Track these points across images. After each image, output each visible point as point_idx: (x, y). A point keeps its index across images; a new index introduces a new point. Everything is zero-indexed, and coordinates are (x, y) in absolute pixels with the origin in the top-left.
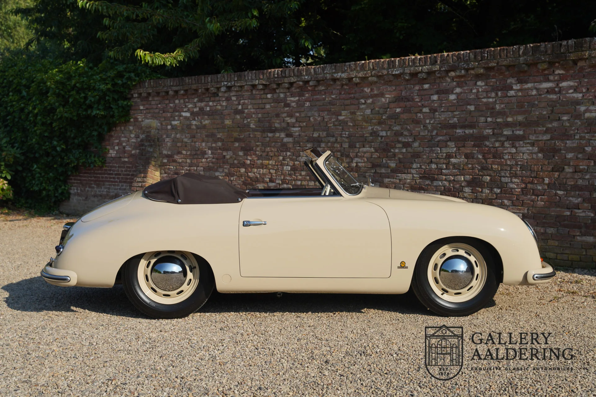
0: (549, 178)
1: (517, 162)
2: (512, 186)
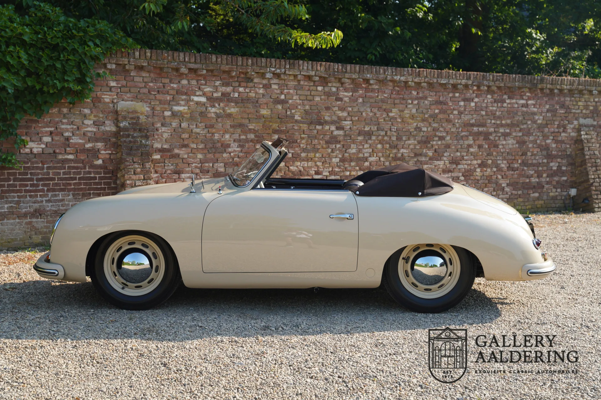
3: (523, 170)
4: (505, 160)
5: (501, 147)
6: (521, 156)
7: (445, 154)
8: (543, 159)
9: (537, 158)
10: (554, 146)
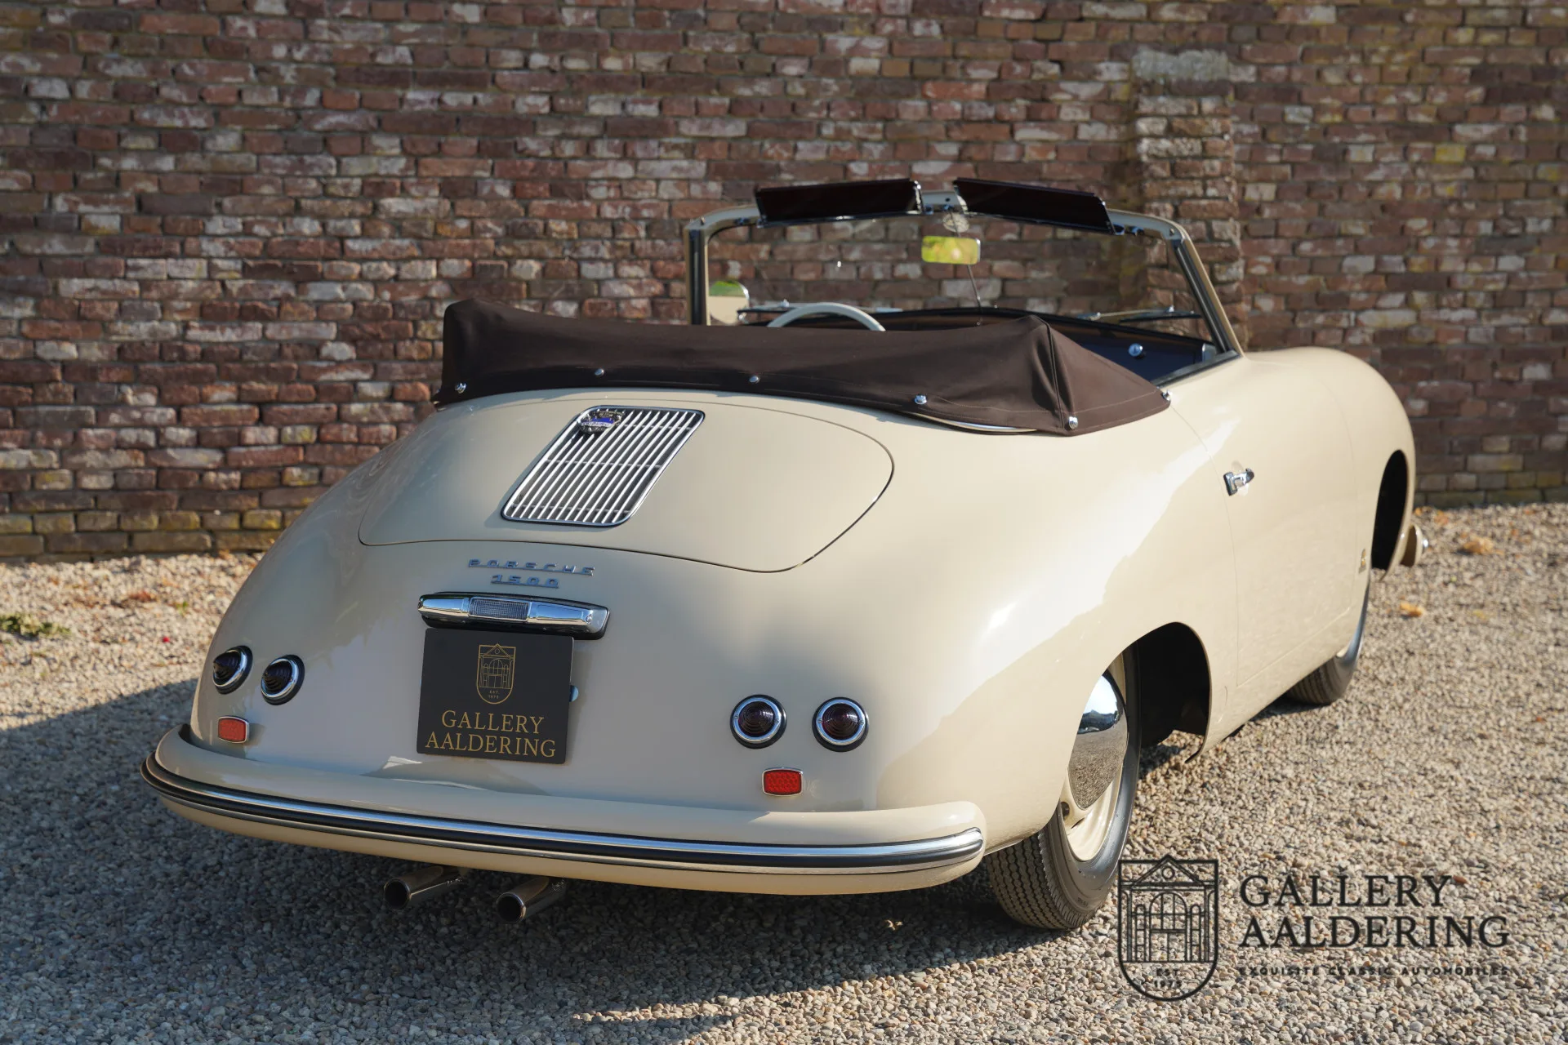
0: (741, 262)
1: (636, 209)
2: (618, 289)
4: (634, 256)
5: (599, 193)
7: (217, 225)
8: (901, 261)
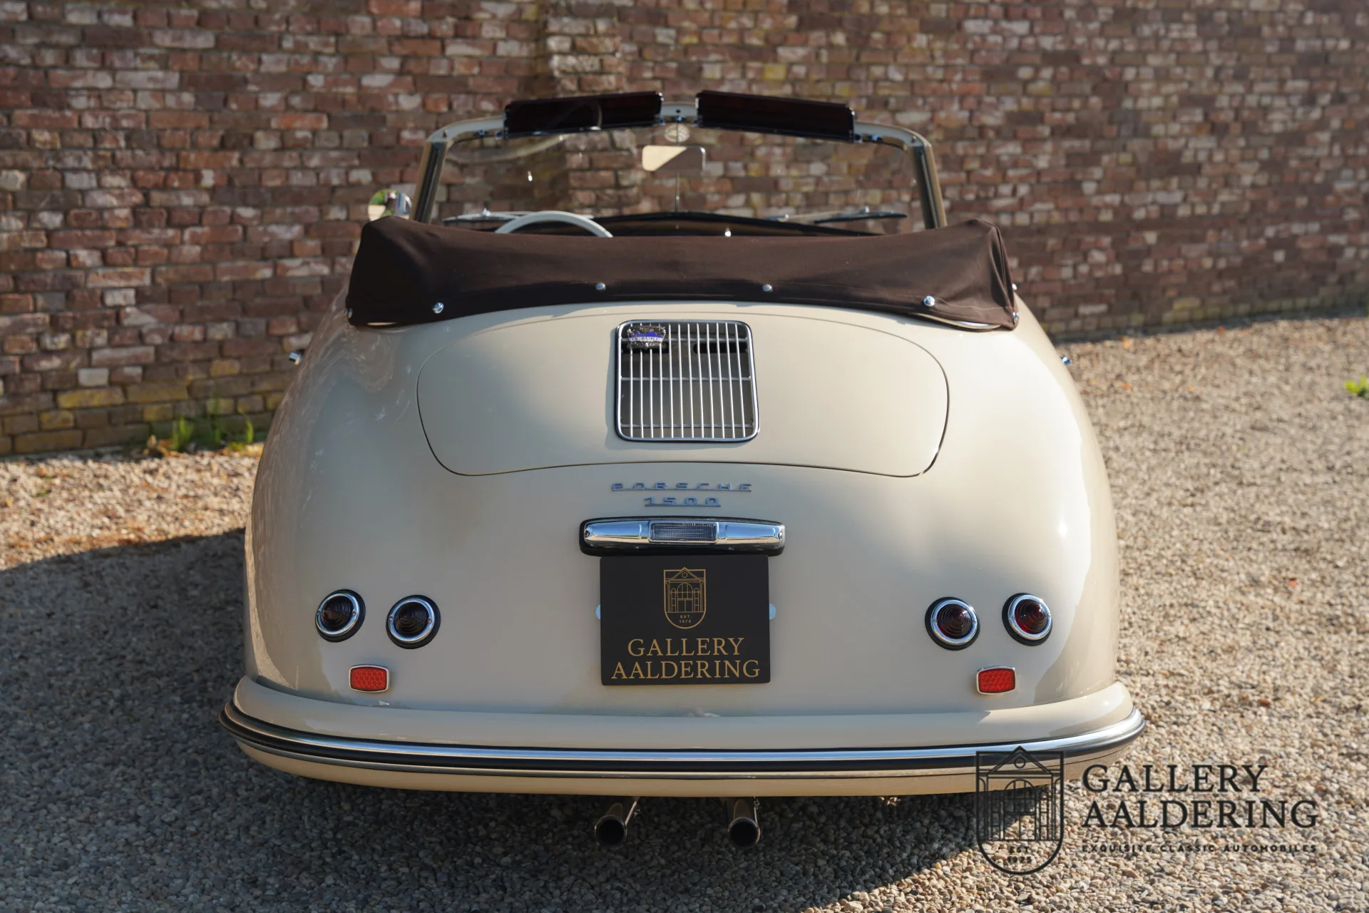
0: (214, 170)
1: (115, 120)
2: (102, 199)
3: (233, 219)
4: (115, 166)
5: (80, 102)
6: (215, 150)
8: (352, 167)
9: (315, 162)
10: (409, 102)
